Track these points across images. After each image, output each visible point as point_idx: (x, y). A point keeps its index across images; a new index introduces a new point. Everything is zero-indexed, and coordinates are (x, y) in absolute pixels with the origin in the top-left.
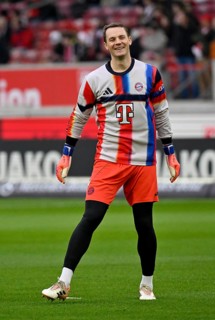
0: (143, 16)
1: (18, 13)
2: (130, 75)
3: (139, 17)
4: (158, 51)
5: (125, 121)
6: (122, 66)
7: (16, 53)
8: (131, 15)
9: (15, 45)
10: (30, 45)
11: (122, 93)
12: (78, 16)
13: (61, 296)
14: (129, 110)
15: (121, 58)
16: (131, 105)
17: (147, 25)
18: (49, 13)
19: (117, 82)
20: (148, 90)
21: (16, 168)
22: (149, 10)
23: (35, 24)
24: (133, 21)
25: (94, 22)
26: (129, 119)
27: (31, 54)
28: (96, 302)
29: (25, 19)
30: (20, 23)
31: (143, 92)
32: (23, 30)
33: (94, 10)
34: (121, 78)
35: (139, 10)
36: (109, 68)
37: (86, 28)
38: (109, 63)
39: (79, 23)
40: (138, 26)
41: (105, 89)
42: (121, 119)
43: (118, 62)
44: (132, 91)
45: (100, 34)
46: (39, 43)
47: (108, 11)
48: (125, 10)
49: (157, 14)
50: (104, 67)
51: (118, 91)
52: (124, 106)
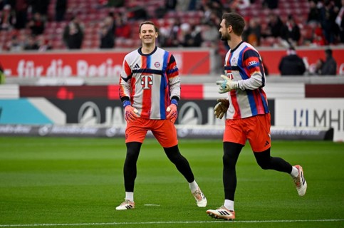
0: (204, 17)
1: (120, 14)
2: (152, 56)
3: (201, 18)
4: (213, 41)
5: (146, 87)
6: (148, 51)
7: (119, 41)
8: (196, 17)
9: (118, 36)
10: (128, 36)
11: (145, 67)
12: (160, 17)
13: (129, 208)
14: (149, 80)
15: (148, 45)
16: (151, 76)
17: (207, 24)
18: (141, 15)
19: (143, 60)
20: (164, 67)
21: (117, 119)
22: (208, 14)
23: (132, 22)
24: (197, 20)
25: (171, 21)
26: (149, 86)
27: (129, 42)
28: (169, 208)
29: (125, 18)
30: (122, 21)
31: (160, 68)
32: (124, 26)
33: (171, 13)
34: (146, 58)
35: (201, 13)
36: (140, 52)
37: (166, 25)
38: (140, 49)
39: (161, 22)
40: (200, 24)
41: (135, 64)
42: (144, 85)
43: (146, 48)
44: (152, 67)
45: (176, 29)
46: (134, 35)
47: (181, 14)
48: (192, 13)
49: (213, 16)
50: (137, 51)
51: (143, 65)
52: (146, 77)
